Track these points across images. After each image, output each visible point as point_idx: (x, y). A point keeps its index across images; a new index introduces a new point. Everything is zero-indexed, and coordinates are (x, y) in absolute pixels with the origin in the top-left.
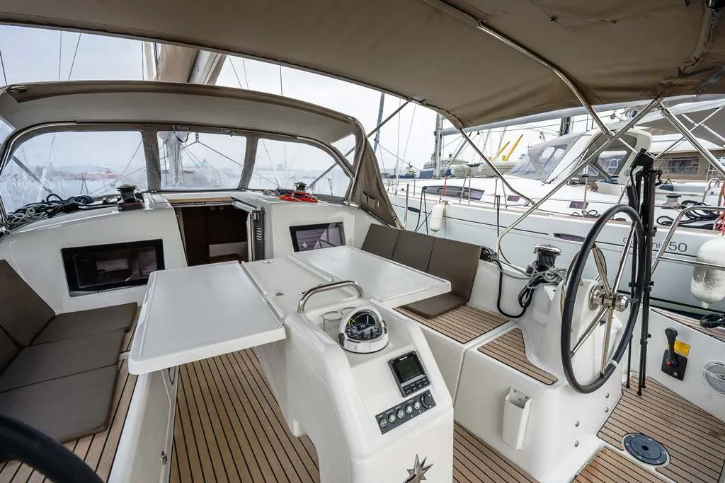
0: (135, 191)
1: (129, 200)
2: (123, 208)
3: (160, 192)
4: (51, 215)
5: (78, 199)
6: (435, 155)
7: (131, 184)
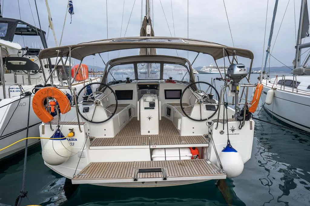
0: (129, 79)
1: (128, 81)
2: (127, 83)
3: (138, 80)
4: (114, 84)
5: (119, 81)
6: (295, 61)
7: (129, 77)
